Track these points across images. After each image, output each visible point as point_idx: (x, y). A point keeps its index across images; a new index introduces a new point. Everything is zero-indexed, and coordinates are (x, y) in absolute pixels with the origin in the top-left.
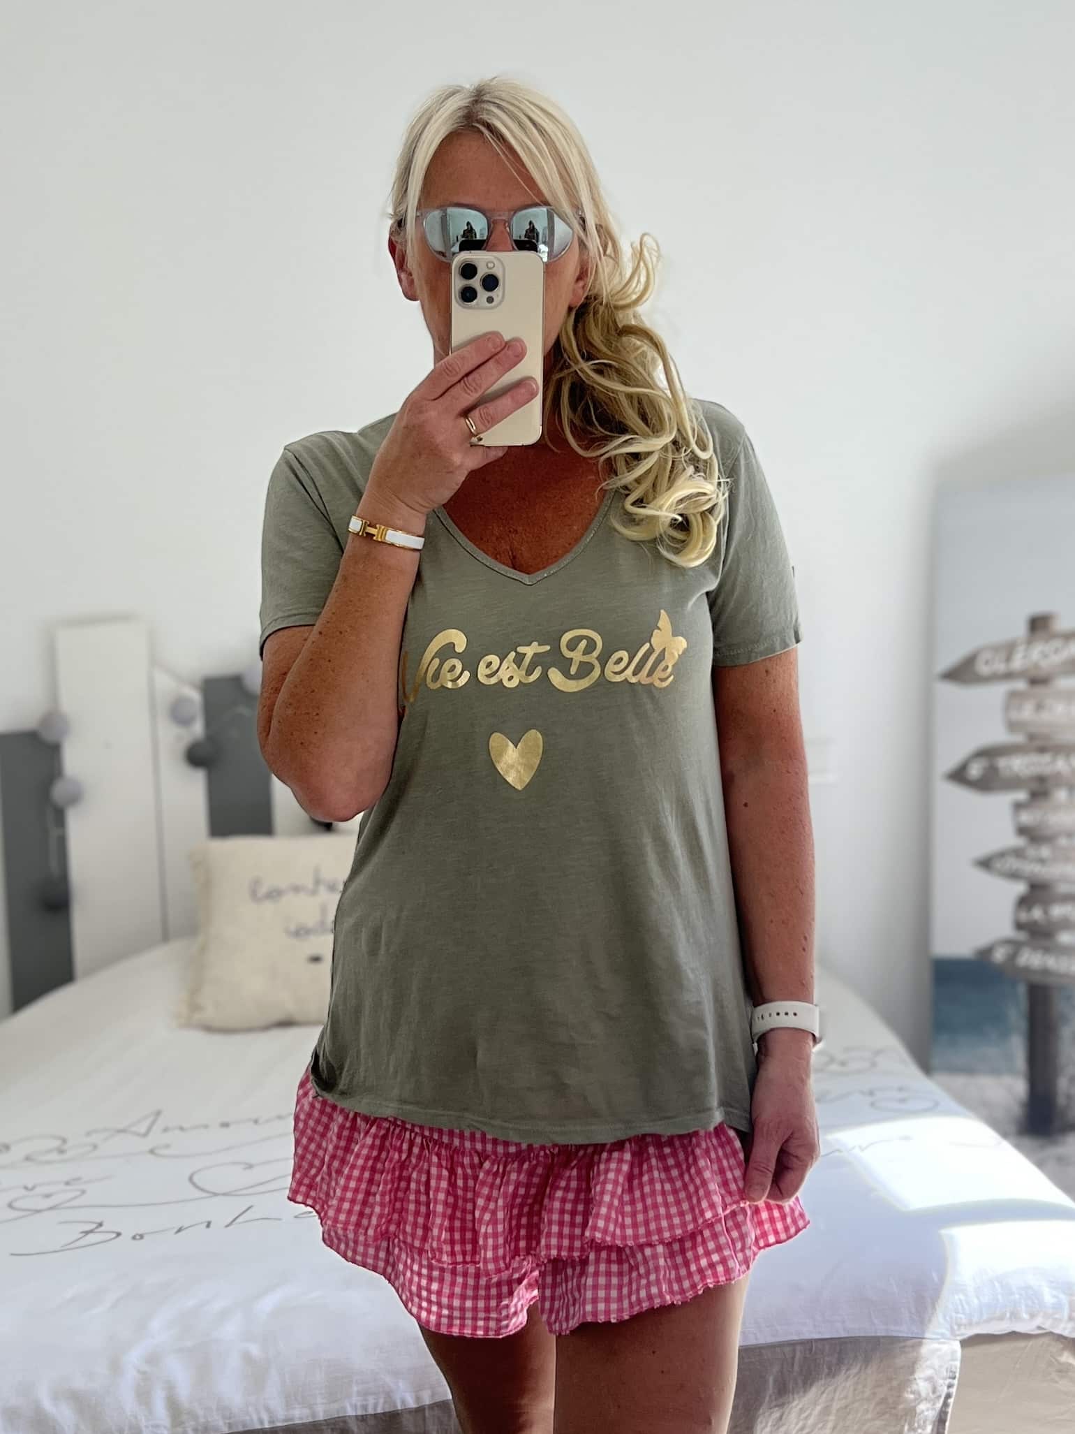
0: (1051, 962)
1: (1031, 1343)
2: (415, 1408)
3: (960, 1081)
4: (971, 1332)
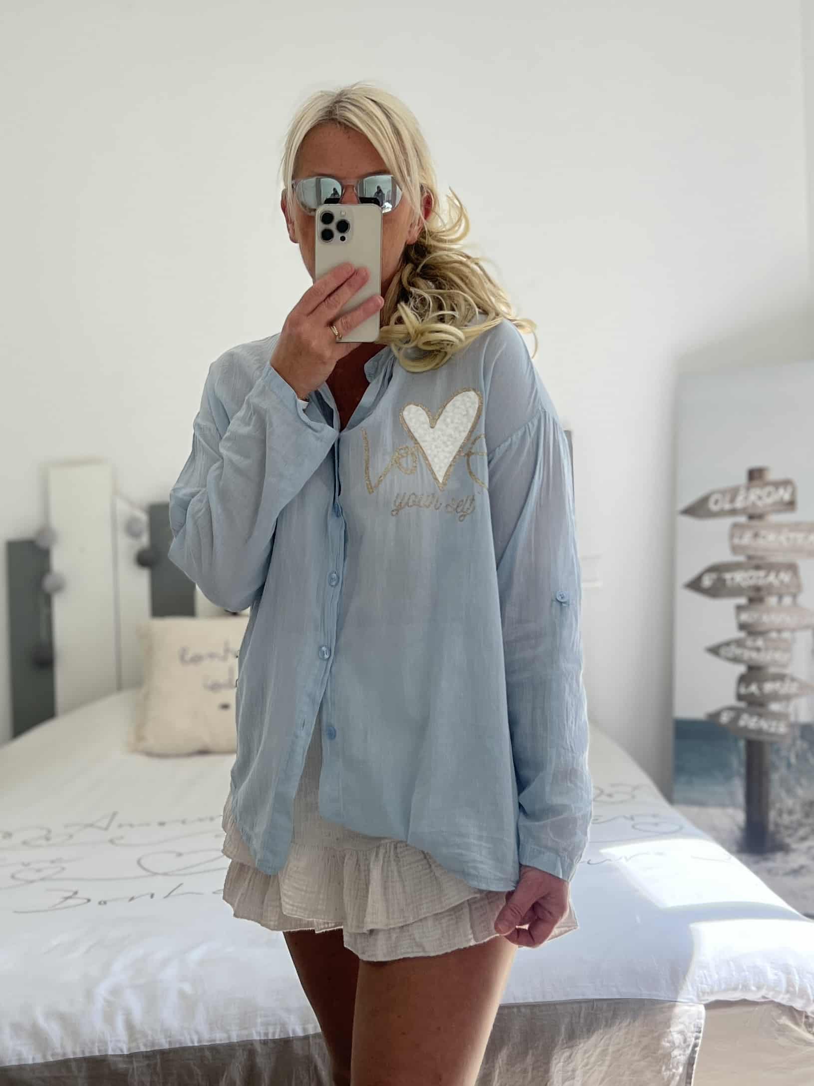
0: (764, 724)
1: (757, 1009)
2: (303, 1037)
3: (695, 810)
4: (712, 998)
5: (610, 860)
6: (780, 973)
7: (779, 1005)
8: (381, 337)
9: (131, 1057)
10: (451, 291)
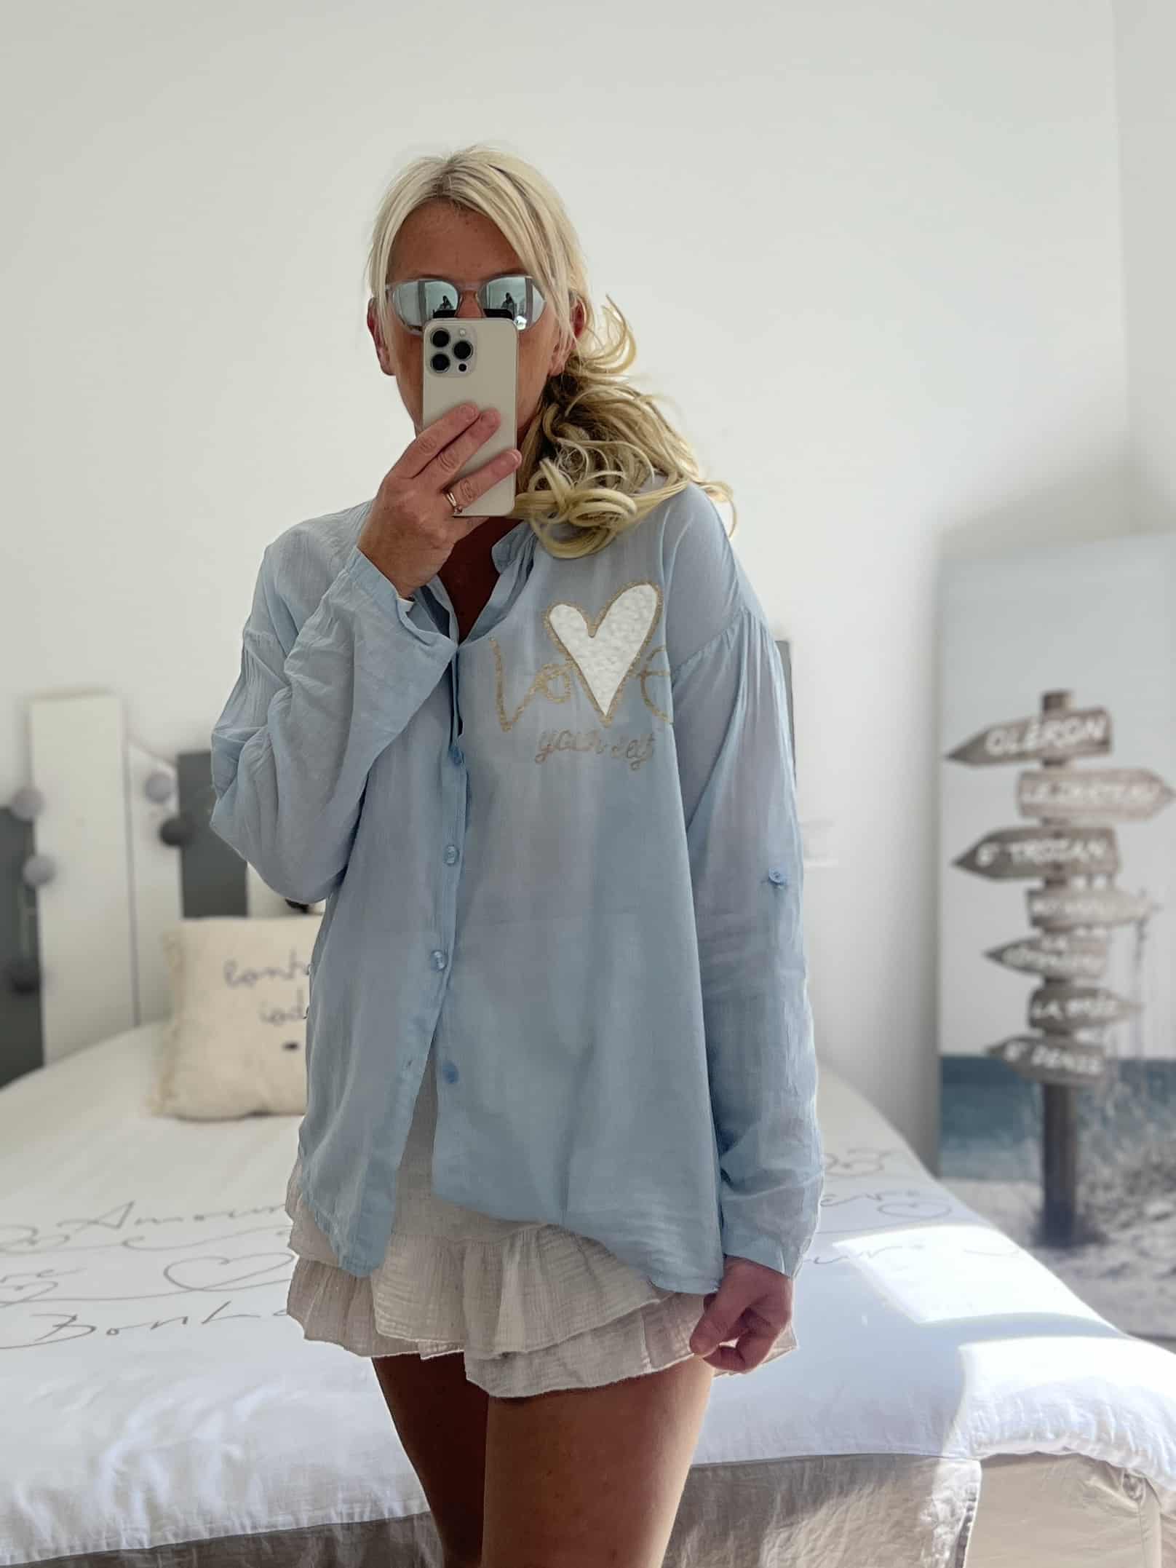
0: (1068, 1061)
1: (1056, 1466)
2: (404, 1517)
3: (970, 1187)
4: (992, 1451)
5: (846, 1257)
6: (1090, 1416)
7: (1088, 1460)
8: (516, 509)
9: (154, 1551)
10: (616, 442)
